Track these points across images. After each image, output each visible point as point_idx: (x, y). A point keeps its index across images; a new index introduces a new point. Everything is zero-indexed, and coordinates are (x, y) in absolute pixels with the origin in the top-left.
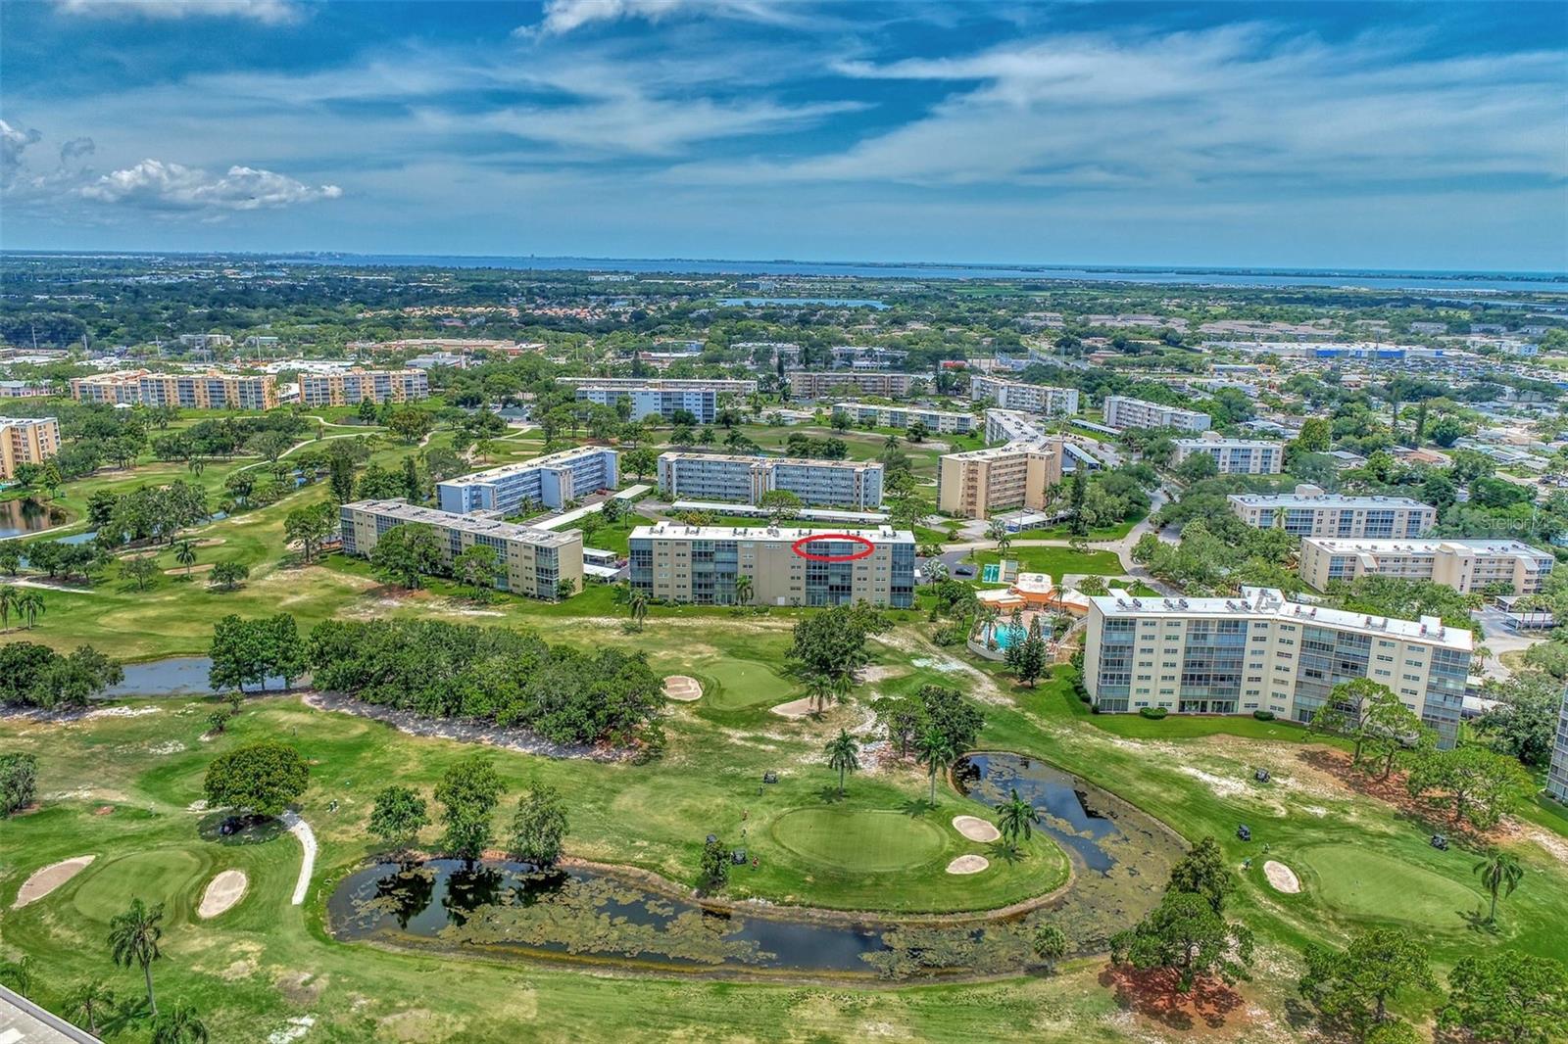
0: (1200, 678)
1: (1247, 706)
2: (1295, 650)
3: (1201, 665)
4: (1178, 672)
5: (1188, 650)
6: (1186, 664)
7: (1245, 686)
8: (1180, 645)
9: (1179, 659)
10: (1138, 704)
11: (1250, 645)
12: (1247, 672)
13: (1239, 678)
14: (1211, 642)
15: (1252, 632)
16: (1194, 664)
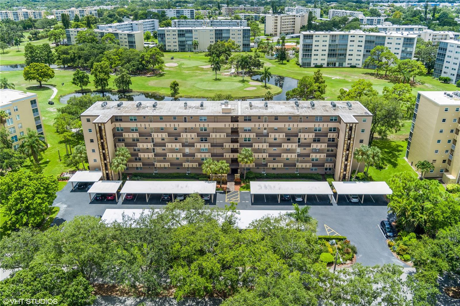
0: (333, 55)
1: (348, 64)
2: (363, 44)
3: (334, 50)
4: (326, 53)
5: (330, 45)
6: (329, 50)
7: (348, 57)
8: (327, 44)
9: (327, 48)
10: (314, 64)
11: (349, 43)
12: (348, 52)
13: (346, 54)
14: (337, 42)
15: (350, 38)
16: (332, 50)
